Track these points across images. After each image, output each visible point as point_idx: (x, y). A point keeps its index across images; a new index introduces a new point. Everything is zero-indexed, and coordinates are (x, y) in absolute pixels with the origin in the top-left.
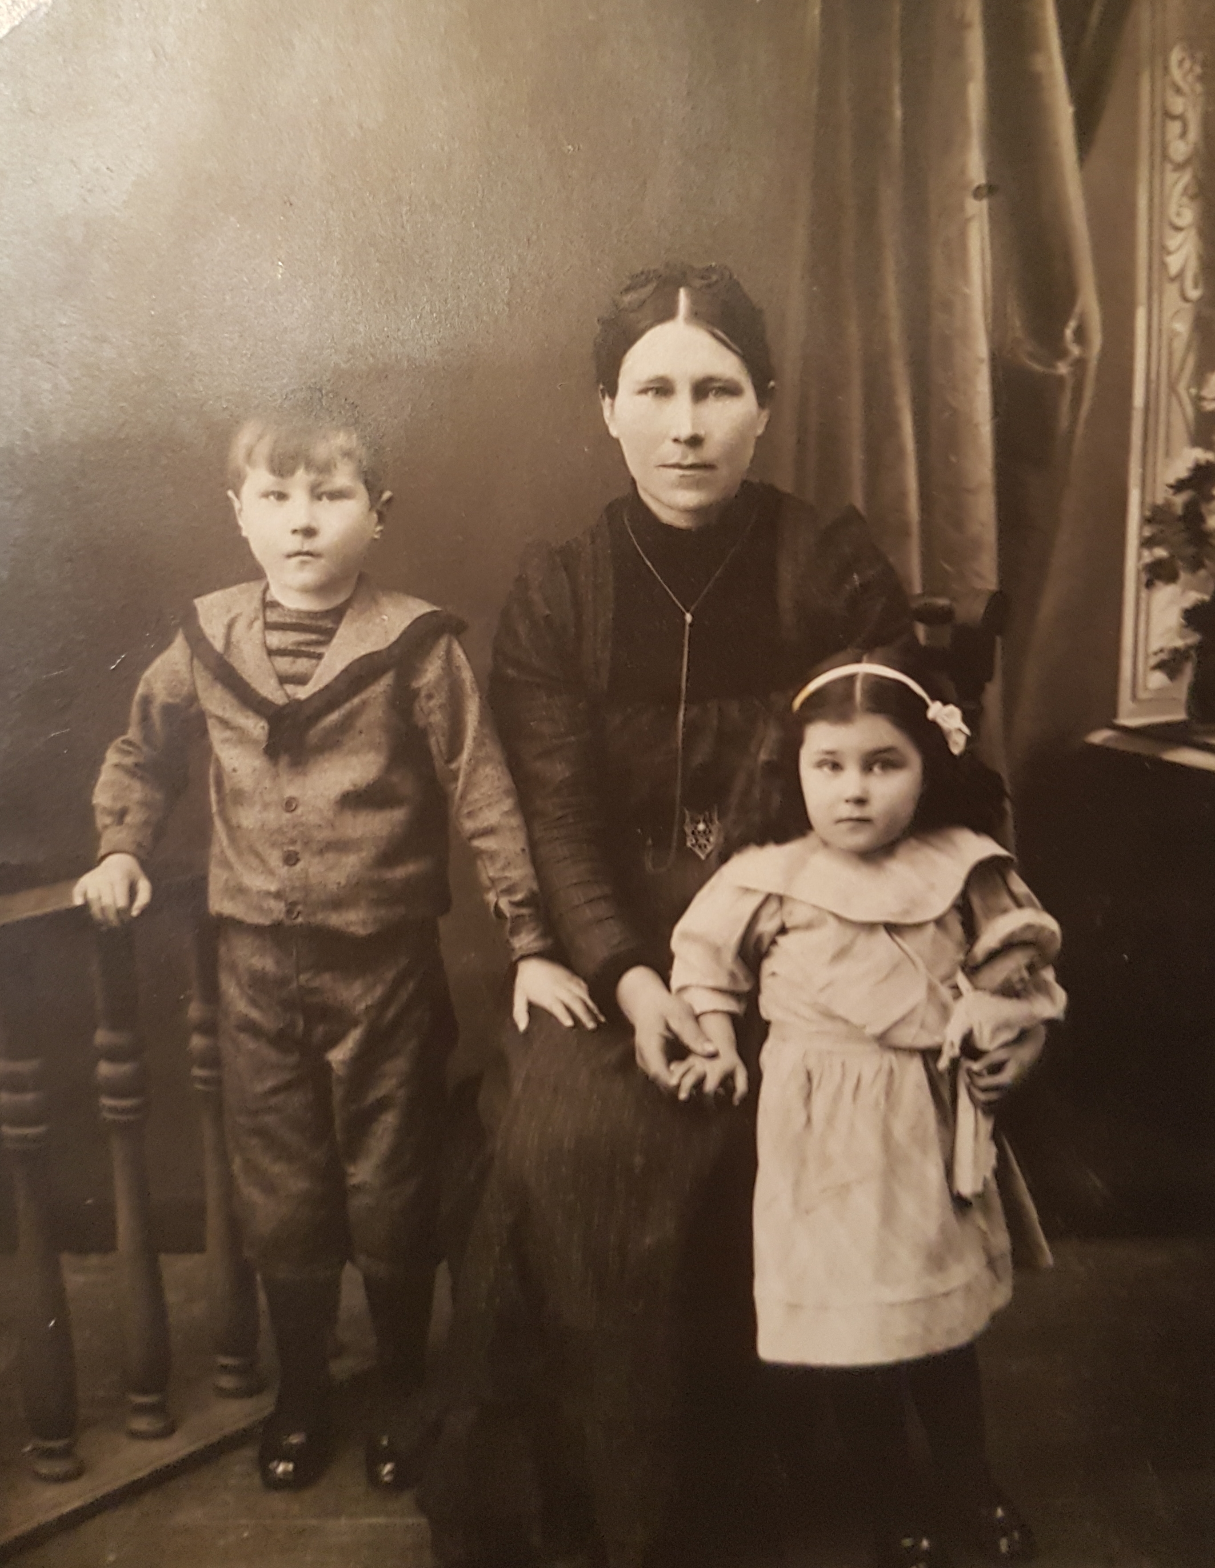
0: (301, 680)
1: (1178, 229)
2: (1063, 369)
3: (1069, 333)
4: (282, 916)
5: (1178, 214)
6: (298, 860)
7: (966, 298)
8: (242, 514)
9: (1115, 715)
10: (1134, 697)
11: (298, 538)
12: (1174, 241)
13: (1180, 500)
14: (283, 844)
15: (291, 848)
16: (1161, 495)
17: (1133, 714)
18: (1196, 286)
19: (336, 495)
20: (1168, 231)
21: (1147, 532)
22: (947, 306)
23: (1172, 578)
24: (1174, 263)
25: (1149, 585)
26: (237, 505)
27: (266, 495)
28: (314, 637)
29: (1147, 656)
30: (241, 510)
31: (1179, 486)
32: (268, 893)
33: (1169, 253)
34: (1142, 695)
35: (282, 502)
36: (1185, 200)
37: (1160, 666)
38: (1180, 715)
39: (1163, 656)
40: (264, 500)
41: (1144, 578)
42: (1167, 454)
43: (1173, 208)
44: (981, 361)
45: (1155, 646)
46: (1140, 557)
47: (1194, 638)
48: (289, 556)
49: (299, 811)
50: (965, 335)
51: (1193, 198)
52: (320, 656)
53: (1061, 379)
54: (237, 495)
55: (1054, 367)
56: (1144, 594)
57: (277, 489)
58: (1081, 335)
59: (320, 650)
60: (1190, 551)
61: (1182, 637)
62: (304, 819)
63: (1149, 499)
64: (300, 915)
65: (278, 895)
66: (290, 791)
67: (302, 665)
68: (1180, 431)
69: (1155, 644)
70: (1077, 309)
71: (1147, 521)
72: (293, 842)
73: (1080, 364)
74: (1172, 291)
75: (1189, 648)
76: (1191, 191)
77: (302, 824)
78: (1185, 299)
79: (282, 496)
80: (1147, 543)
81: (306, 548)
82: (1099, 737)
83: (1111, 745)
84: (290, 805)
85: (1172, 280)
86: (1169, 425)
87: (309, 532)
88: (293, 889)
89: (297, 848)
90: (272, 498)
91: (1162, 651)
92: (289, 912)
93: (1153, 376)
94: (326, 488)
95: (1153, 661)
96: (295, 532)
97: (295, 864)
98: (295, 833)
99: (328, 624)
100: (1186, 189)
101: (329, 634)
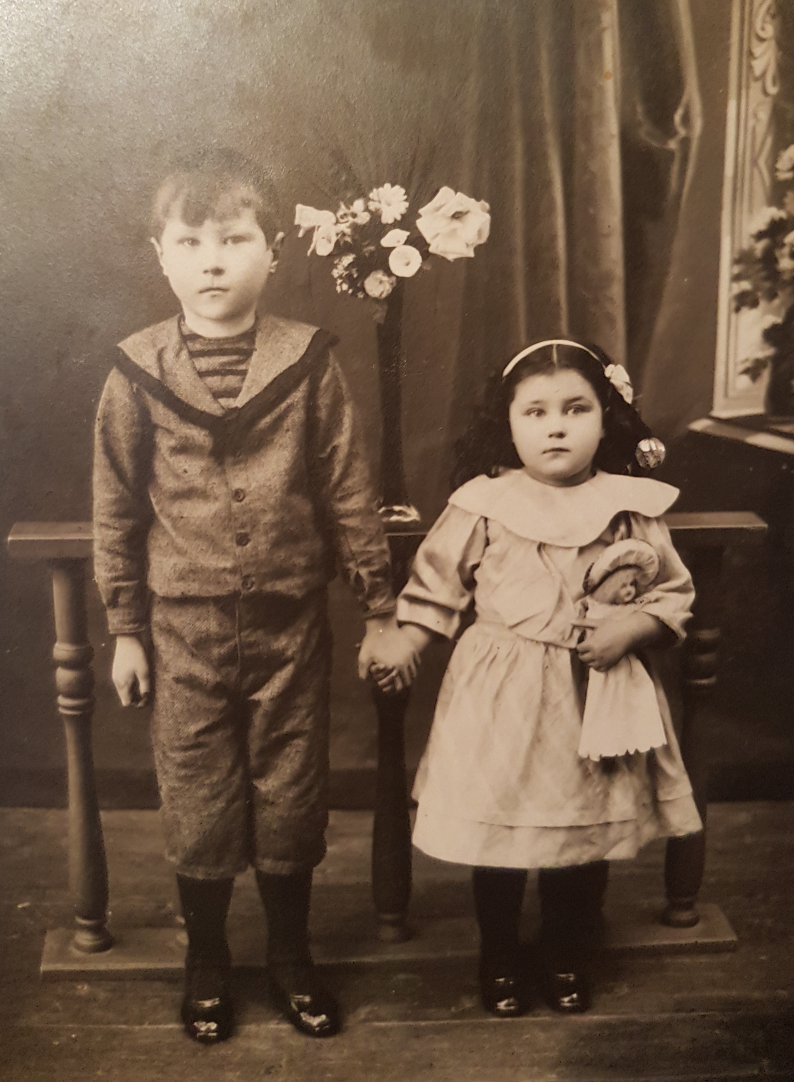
0: (233, 393)
1: (762, 40)
2: (673, 145)
3: (677, 118)
4: (239, 587)
5: (763, 29)
6: (248, 541)
7: (601, 90)
8: (164, 256)
9: (711, 408)
10: (726, 395)
11: (210, 276)
12: (758, 49)
13: (760, 246)
14: (235, 528)
15: (243, 531)
16: (746, 243)
17: (725, 408)
18: (774, 83)
19: (237, 239)
20: (755, 41)
21: (737, 270)
22: (588, 95)
23: (754, 304)
24: (758, 66)
25: (738, 310)
26: (158, 249)
27: (181, 241)
28: (235, 358)
29: (736, 365)
30: (162, 254)
31: (760, 236)
32: (224, 569)
33: (755, 58)
34: (731, 393)
35: (196, 247)
36: (768, 19)
37: (746, 371)
38: (758, 409)
39: (748, 365)
40: (181, 246)
41: (734, 305)
42: (751, 211)
43: (758, 24)
44: (612, 136)
45: (742, 357)
46: (730, 289)
47: (769, 352)
48: (201, 292)
49: (246, 500)
50: (601, 116)
51: (773, 17)
52: (244, 373)
53: (671, 154)
54: (158, 241)
55: (665, 143)
56: (734, 316)
57: (191, 235)
58: (686, 120)
59: (242, 367)
60: (767, 285)
61: (763, 349)
62: (252, 506)
63: (737, 246)
64: (254, 584)
65: (233, 571)
66: (237, 484)
67: (231, 381)
68: (760, 194)
69: (742, 356)
70: (684, 100)
71: (737, 261)
72: (243, 526)
73: (685, 142)
74: (756, 87)
75: (767, 358)
76: (772, 11)
77: (251, 510)
78: (765, 93)
79: (194, 242)
80: (736, 278)
81: (215, 285)
82: (700, 425)
83: (710, 431)
84: (238, 495)
85: (757, 79)
86: (751, 189)
87: (218, 272)
88: (246, 564)
89: (247, 530)
90: (186, 243)
91: (747, 360)
92: (244, 584)
93: (740, 152)
94: (230, 234)
95: (741, 368)
96: (206, 272)
97: (245, 544)
98: (245, 518)
99: (243, 345)
100: (769, 9)
101: (247, 354)
